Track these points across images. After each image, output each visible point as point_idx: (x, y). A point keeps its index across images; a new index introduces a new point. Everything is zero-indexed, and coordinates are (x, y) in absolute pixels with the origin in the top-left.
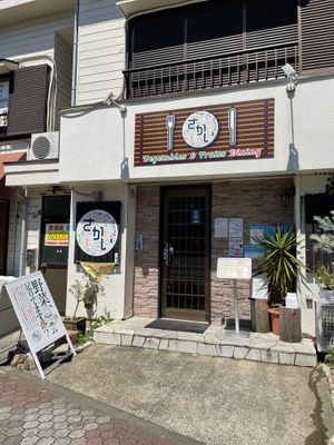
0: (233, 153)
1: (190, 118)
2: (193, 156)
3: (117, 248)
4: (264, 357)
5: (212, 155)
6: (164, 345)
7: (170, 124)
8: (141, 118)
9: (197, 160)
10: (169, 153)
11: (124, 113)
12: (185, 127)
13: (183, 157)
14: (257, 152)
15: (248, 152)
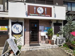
0: (46, 15)
1: (39, 8)
2: (39, 15)
3: (22, 32)
4: (52, 48)
5: (42, 15)
6: (36, 49)
7: (35, 8)
8: (29, 6)
9: (40, 16)
10: (35, 14)
11: (25, 4)
12: (38, 9)
13: (37, 15)
14: (50, 16)
15: (48, 16)
